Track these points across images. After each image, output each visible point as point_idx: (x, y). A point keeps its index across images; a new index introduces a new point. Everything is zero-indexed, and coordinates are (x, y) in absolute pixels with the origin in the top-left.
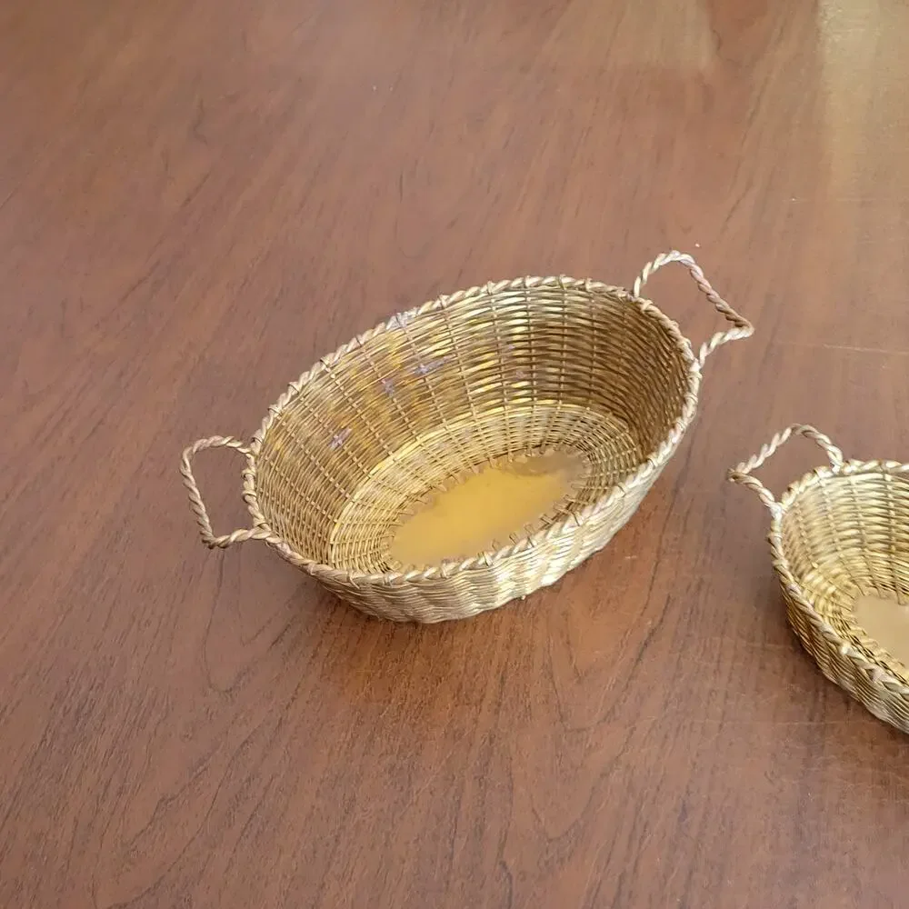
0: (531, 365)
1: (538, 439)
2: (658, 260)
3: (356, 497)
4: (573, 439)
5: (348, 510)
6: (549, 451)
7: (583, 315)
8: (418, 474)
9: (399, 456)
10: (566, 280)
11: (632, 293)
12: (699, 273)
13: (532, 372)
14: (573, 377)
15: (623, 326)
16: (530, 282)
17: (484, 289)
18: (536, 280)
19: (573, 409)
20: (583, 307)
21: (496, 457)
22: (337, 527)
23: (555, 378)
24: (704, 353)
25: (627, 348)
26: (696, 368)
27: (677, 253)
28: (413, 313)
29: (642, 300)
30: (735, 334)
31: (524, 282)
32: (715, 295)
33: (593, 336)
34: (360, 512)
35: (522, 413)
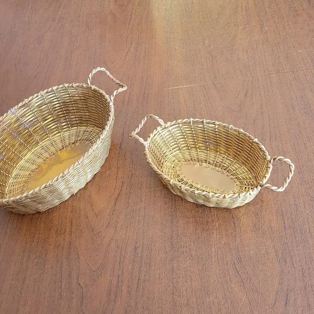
0: (65, 116)
1: (73, 141)
2: (93, 71)
3: (13, 176)
4: (85, 138)
5: (11, 181)
6: (77, 144)
7: (76, 95)
8: (34, 162)
9: (26, 157)
10: (66, 85)
11: (88, 85)
12: (108, 73)
13: (66, 119)
14: (80, 117)
15: (90, 97)
16: (54, 88)
17: (40, 94)
18: (56, 87)
19: (83, 128)
20: (75, 93)
21: (60, 150)
22: (7, 187)
23: (74, 119)
24: (112, 98)
25: (94, 103)
26: (111, 104)
27: (100, 68)
28: (16, 107)
29: (92, 86)
30: (121, 90)
31: (52, 89)
32: (114, 79)
33: (82, 102)
34: (15, 180)
35: (67, 134)
